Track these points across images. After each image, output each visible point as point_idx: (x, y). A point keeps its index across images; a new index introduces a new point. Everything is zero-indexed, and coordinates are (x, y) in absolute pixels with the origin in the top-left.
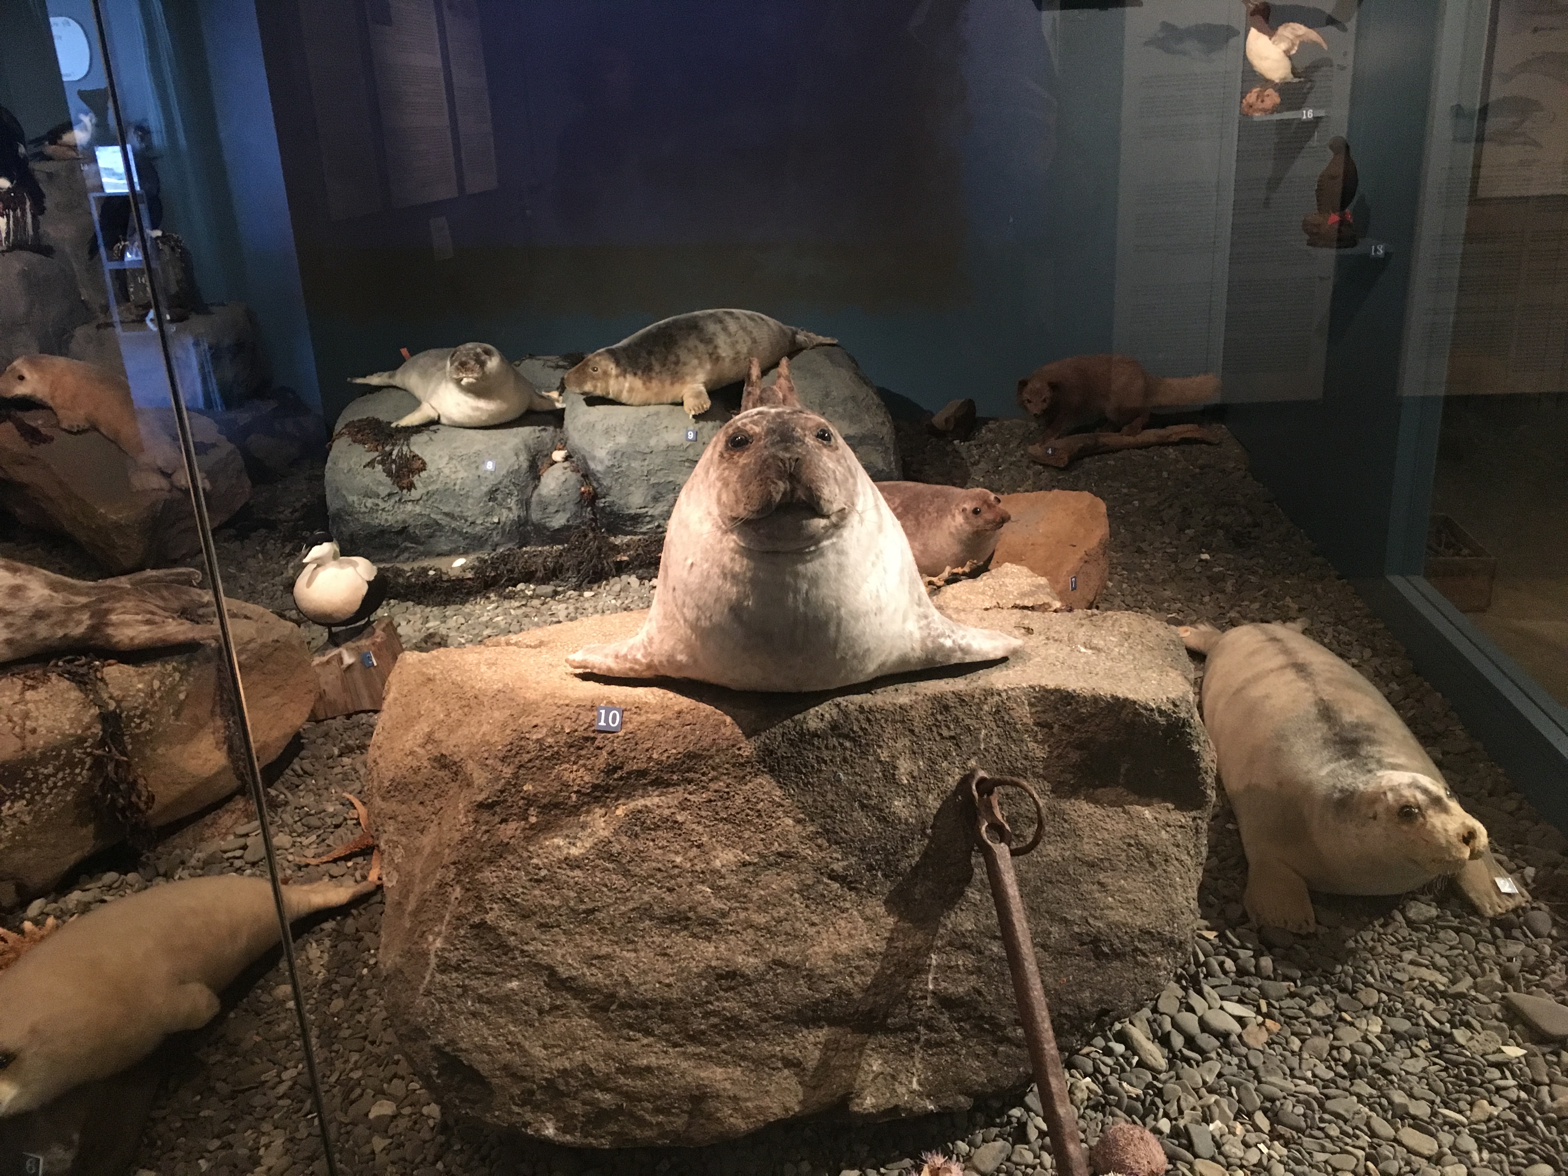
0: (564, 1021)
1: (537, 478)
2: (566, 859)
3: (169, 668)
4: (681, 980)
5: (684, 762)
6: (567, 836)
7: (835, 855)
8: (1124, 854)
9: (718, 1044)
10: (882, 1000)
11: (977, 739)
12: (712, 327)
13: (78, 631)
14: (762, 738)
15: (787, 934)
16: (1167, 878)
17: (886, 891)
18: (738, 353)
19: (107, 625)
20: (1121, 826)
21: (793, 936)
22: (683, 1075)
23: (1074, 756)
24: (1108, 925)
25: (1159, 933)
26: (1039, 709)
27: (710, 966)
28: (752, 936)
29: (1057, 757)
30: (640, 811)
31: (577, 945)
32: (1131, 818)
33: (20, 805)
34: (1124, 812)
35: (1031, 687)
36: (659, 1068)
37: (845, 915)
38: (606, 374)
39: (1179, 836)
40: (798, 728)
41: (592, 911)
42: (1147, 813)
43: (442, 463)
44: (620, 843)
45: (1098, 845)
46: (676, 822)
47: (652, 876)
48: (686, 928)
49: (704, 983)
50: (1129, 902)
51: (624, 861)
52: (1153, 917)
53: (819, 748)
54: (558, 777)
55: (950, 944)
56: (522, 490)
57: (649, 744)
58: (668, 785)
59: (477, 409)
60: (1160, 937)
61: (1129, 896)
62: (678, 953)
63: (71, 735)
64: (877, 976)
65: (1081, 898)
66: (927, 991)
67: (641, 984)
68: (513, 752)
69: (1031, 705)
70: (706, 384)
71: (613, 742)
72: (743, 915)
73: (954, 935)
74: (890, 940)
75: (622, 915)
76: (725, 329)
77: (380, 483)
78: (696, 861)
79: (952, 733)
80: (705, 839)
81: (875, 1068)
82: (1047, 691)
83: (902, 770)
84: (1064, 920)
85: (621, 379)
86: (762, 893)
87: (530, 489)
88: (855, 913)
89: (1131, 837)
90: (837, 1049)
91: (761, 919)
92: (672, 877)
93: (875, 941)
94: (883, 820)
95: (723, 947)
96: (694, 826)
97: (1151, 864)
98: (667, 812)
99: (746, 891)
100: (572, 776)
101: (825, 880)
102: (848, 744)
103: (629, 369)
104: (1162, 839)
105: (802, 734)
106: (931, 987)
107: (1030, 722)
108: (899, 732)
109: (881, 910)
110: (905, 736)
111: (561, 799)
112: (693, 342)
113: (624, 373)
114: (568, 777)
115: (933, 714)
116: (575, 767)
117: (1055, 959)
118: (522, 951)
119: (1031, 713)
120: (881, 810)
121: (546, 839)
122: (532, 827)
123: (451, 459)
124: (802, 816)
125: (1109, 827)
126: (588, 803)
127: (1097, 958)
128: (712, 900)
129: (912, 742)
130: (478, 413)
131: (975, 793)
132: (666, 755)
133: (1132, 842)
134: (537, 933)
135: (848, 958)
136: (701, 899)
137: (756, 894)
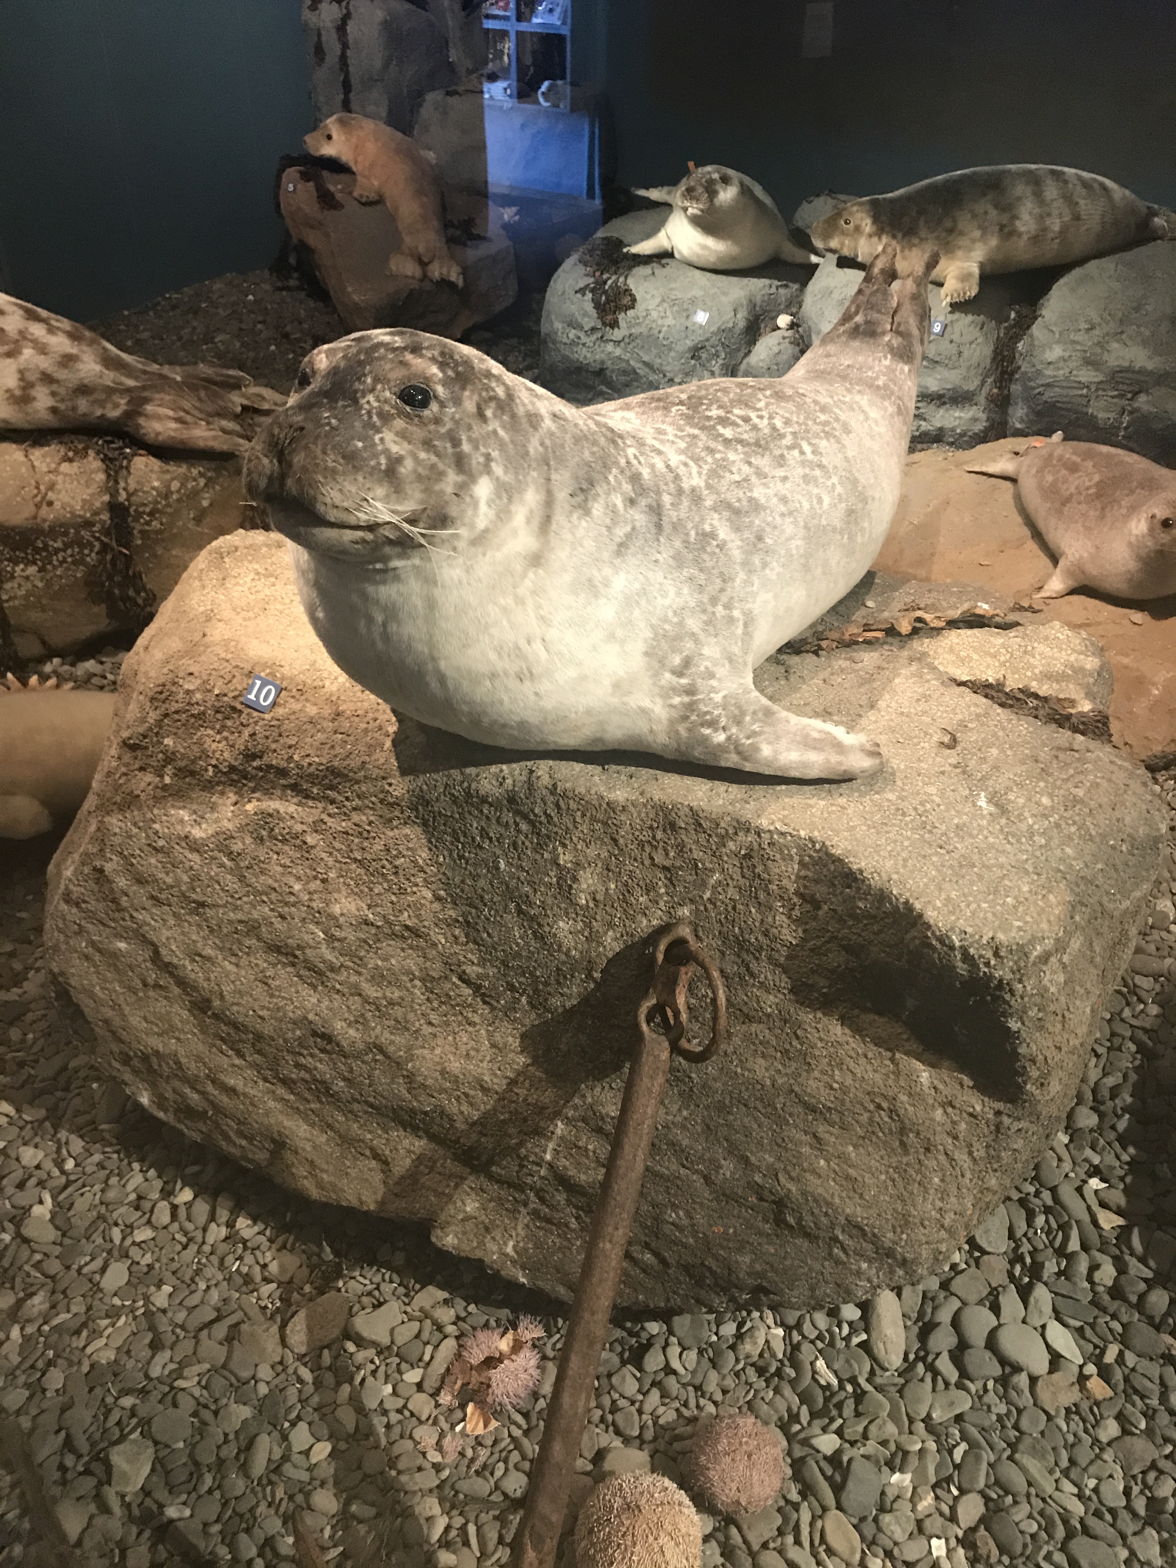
0: (165, 1002)
1: (753, 342)
2: (187, 837)
3: (195, 472)
4: (276, 1019)
5: (325, 777)
6: (195, 812)
7: (469, 956)
8: (866, 1115)
9: (308, 1101)
10: (488, 1142)
11: (704, 884)
12: (1021, 189)
13: (114, 414)
14: (420, 781)
15: (396, 1020)
16: (919, 1172)
17: (527, 1022)
18: (1045, 230)
19: (140, 414)
20: (877, 1077)
21: (402, 1026)
22: (267, 1114)
23: (836, 959)
24: (804, 1194)
25: (874, 1235)
26: (810, 874)
27: (306, 1018)
28: (358, 1006)
29: (812, 950)
30: (270, 815)
31: (183, 933)
32: (897, 1074)
33: (32, 570)
34: (892, 1060)
35: (811, 839)
36: (245, 1095)
37: (470, 1029)
38: (857, 229)
39: (963, 1126)
40: (466, 784)
41: (202, 905)
42: (925, 1075)
43: (652, 304)
44: (244, 843)
45: (831, 1088)
46: (305, 843)
47: (267, 894)
48: (293, 965)
49: (298, 1033)
50: (848, 1177)
51: (242, 864)
52: (873, 1212)
53: (488, 818)
54: (200, 743)
55: (584, 1120)
56: (731, 354)
57: (292, 741)
58: (307, 797)
59: (704, 247)
60: (874, 1240)
61: (851, 1171)
62: (279, 988)
63: (80, 516)
64: (486, 1115)
65: (779, 1144)
66: (542, 1159)
67: (234, 1004)
68: (163, 696)
69: (801, 863)
70: (982, 266)
71: (256, 723)
72: (354, 978)
73: (590, 1113)
74: (513, 1082)
75: (230, 922)
76: (1038, 195)
77: (586, 314)
78: (315, 896)
79: (667, 863)
80: (332, 875)
81: (468, 1209)
82: (828, 854)
83: (584, 886)
84: (746, 1161)
85: (875, 239)
86: (380, 963)
87: (741, 354)
88: (483, 1032)
89: (885, 1097)
90: (431, 1169)
91: (372, 992)
92: (287, 904)
93: (496, 1075)
94: (540, 937)
95: (326, 1003)
96: (324, 855)
97: (903, 1144)
98: (299, 828)
99: (363, 953)
100: (214, 746)
101: (455, 979)
102: (524, 826)
103: (887, 229)
104: (933, 1120)
105: (468, 793)
106: (548, 1157)
107: (792, 888)
108: (597, 834)
109: (515, 1043)
110: (603, 843)
111: (198, 769)
112: (984, 206)
113: (879, 232)
114: (211, 746)
115: (651, 827)
116: (218, 737)
117: (716, 1199)
118: (132, 916)
119: (798, 877)
120: (540, 925)
121: (173, 806)
122: (165, 788)
123: (663, 301)
124: (442, 893)
125: (858, 1071)
126: (224, 783)
127: (777, 1225)
128: (324, 947)
129: (611, 854)
130: (707, 253)
131: (660, 957)
132: (307, 760)
133: (885, 1105)
134: (148, 904)
135: (456, 1080)
136: (311, 942)
137: (374, 961)
